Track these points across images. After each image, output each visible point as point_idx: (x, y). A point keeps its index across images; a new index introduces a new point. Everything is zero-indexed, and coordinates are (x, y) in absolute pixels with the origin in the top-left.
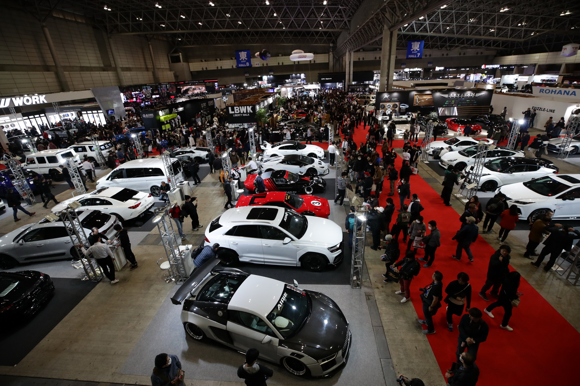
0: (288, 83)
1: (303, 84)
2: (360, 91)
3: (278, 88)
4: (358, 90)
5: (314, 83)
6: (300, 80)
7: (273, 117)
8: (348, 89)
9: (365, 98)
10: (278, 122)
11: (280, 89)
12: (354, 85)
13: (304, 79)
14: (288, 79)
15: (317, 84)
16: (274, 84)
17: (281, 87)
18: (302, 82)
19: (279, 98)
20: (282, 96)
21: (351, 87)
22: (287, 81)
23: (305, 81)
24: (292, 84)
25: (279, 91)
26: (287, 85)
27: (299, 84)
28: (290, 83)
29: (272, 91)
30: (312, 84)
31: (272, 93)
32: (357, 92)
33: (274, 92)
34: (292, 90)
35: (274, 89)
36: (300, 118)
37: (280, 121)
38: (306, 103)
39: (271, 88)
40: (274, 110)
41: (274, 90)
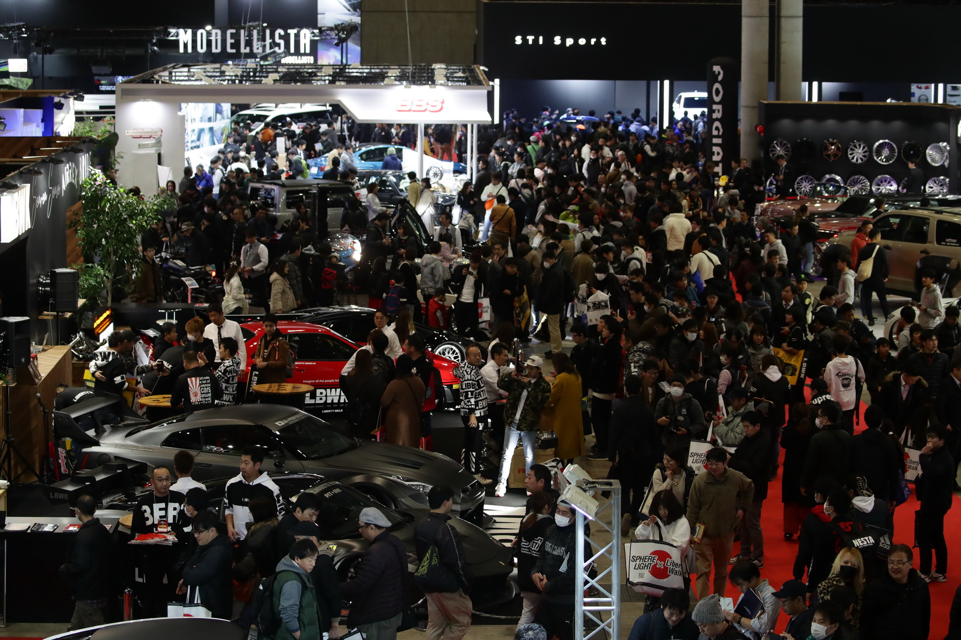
0: (190, 60)
1: (340, 75)
2: (870, 169)
3: (91, 102)
4: (857, 155)
5: (439, 69)
6: (306, 35)
7: (26, 375)
8: (765, 142)
9: (922, 237)
10: (67, 428)
11: (107, 110)
12: (819, 112)
13: (344, 32)
14: (194, 24)
15: (472, 80)
16: (53, 63)
17: (129, 95)
18: (330, 57)
19: (97, 197)
20: (126, 177)
21: (786, 124)
22: (184, 36)
23: (354, 48)
24: (231, 69)
25: (99, 131)
26: (181, 76)
27: (295, 76)
28: (211, 57)
29: (36, 130)
30: (423, 76)
31: (30, 144)
32: (850, 171)
33: (50, 138)
34: (224, 123)
35: (49, 109)
36: (296, 400)
37: (93, 421)
38: (356, 250)
39: (26, 101)
40: (43, 303)
41: (48, 121)
